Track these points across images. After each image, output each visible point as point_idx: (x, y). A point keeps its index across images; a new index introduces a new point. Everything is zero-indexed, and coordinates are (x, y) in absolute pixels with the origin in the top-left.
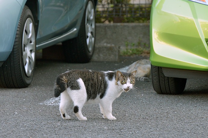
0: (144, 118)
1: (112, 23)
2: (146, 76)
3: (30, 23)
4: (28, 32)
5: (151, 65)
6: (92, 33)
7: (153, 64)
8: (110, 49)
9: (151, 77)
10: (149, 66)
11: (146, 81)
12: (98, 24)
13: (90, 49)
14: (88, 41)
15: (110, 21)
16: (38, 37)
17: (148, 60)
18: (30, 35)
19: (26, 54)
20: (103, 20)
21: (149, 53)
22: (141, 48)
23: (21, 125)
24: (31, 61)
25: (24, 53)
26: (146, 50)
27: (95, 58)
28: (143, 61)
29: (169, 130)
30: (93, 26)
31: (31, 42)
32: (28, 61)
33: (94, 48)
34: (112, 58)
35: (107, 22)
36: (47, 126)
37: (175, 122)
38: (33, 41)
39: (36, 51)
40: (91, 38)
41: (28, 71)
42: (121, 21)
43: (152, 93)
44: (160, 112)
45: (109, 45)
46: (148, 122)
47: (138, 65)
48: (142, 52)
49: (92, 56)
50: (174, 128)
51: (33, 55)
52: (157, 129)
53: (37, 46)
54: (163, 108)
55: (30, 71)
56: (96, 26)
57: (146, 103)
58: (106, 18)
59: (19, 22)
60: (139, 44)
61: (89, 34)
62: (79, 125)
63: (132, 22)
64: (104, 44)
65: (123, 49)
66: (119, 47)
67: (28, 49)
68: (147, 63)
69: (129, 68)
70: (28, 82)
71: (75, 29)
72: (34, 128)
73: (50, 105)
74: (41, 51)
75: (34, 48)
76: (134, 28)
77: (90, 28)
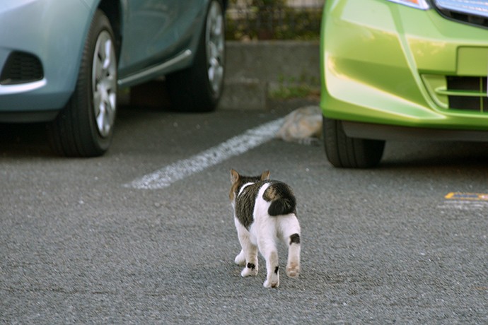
0: (310, 210)
1: (255, 42)
2: (314, 136)
3: (107, 40)
4: (103, 56)
5: (324, 118)
6: (218, 59)
7: (327, 115)
8: (251, 88)
9: (322, 138)
10: (319, 118)
11: (314, 144)
12: (230, 43)
13: (216, 87)
14: (211, 73)
15: (251, 38)
16: (121, 66)
17: (317, 108)
18: (107, 62)
19: (100, 97)
20: (238, 35)
21: (319, 95)
22: (305, 86)
23: (90, 223)
24: (108, 109)
25: (96, 95)
26: (314, 89)
27: (224, 103)
28: (309, 110)
29: (354, 232)
30: (221, 47)
31: (108, 75)
32: (102, 108)
33: (222, 87)
34: (255, 103)
35: (246, 40)
36: (136, 226)
37: (364, 217)
38: (113, 72)
39: (119, 91)
40: (216, 68)
41: (104, 128)
42: (270, 36)
43: (324, 166)
44: (337, 201)
45: (249, 81)
46: (317, 219)
47: (299, 116)
48: (308, 93)
49: (218, 100)
50: (362, 229)
51: (112, 99)
52: (333, 231)
53: (120, 82)
54: (343, 193)
55: (108, 127)
56: (225, 47)
57: (313, 183)
58: (245, 32)
60: (303, 78)
61: (214, 61)
62: (193, 224)
63: (291, 38)
64: (241, 78)
65: (274, 88)
66: (267, 85)
67: (102, 89)
68: (316, 113)
69: (284, 122)
70: (103, 146)
71: (188, 52)
72: (113, 230)
73: (142, 189)
74: (127, 91)
75: (114, 87)
76: (293, 49)
77: (215, 51)
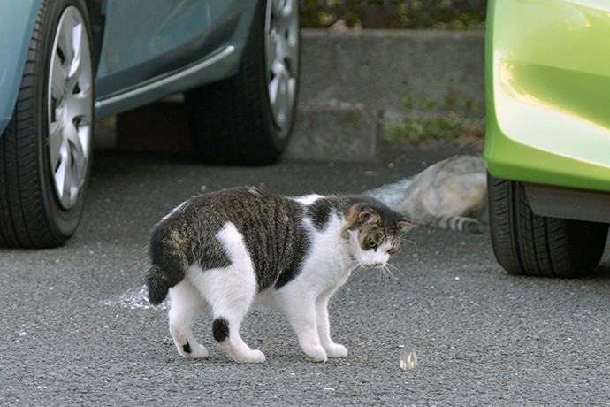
0: (461, 355)
1: (357, 31)
2: (470, 213)
3: (75, 25)
4: (67, 54)
5: (489, 177)
6: (287, 62)
7: (495, 173)
8: (350, 118)
9: (486, 217)
11: (471, 229)
12: (308, 33)
13: (281, 118)
14: (273, 89)
15: (350, 24)
16: (101, 74)
17: (477, 160)
18: (75, 65)
19: (61, 130)
20: (326, 19)
21: (481, 135)
22: (454, 118)
23: (38, 373)
24: (76, 156)
25: (53, 128)
26: (471, 125)
27: (297, 148)
28: (462, 162)
29: (546, 398)
30: (293, 40)
31: (77, 90)
32: (65, 154)
33: (294, 116)
34: (356, 148)
35: (340, 27)
36: (127, 380)
37: (566, 371)
38: (85, 85)
39: (96, 121)
40: (283, 79)
41: (67, 191)
42: (389, 22)
43: (489, 271)
44: (514, 339)
45: (345, 106)
46: (475, 372)
47: (442, 174)
48: (459, 131)
49: (286, 141)
50: (563, 394)
51: (84, 136)
52: (505, 396)
53: (98, 104)
54: (525, 325)
55: (74, 191)
56: (300, 39)
57: (468, 305)
58: (338, 12)
59: (38, 19)
60: (450, 103)
61: (279, 67)
62: (237, 378)
63: (427, 26)
64: (328, 101)
65: (394, 119)
66: (381, 114)
67: (65, 115)
68: (474, 168)
69: (414, 186)
70: (65, 226)
71: (230, 49)
72: (82, 387)
73: (138, 309)
74: (112, 121)
75: (88, 113)
76: (432, 46)
77: (281, 46)
